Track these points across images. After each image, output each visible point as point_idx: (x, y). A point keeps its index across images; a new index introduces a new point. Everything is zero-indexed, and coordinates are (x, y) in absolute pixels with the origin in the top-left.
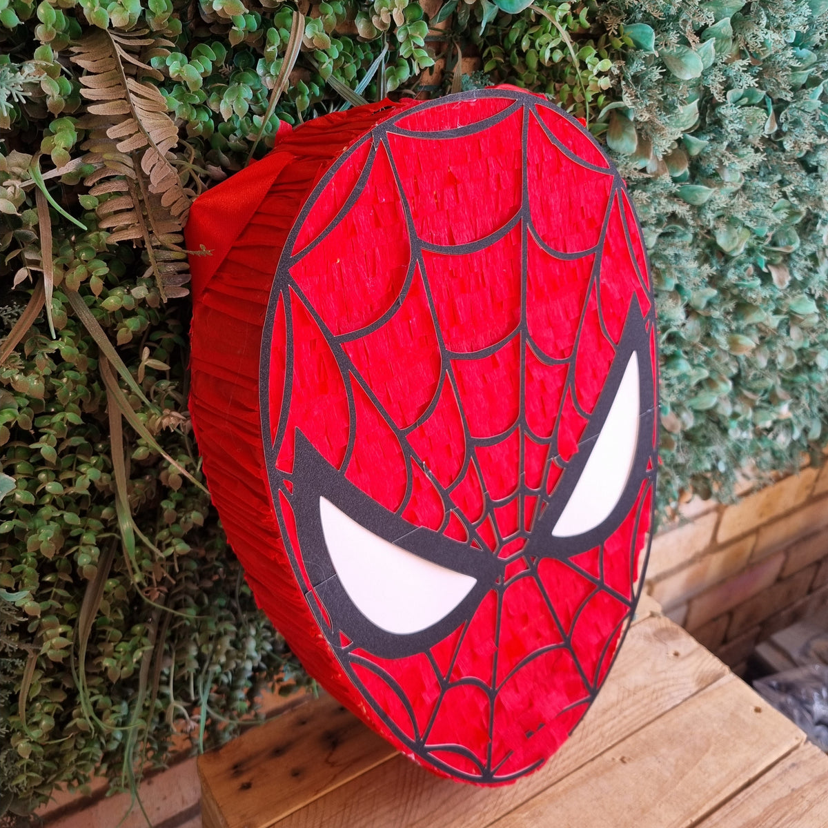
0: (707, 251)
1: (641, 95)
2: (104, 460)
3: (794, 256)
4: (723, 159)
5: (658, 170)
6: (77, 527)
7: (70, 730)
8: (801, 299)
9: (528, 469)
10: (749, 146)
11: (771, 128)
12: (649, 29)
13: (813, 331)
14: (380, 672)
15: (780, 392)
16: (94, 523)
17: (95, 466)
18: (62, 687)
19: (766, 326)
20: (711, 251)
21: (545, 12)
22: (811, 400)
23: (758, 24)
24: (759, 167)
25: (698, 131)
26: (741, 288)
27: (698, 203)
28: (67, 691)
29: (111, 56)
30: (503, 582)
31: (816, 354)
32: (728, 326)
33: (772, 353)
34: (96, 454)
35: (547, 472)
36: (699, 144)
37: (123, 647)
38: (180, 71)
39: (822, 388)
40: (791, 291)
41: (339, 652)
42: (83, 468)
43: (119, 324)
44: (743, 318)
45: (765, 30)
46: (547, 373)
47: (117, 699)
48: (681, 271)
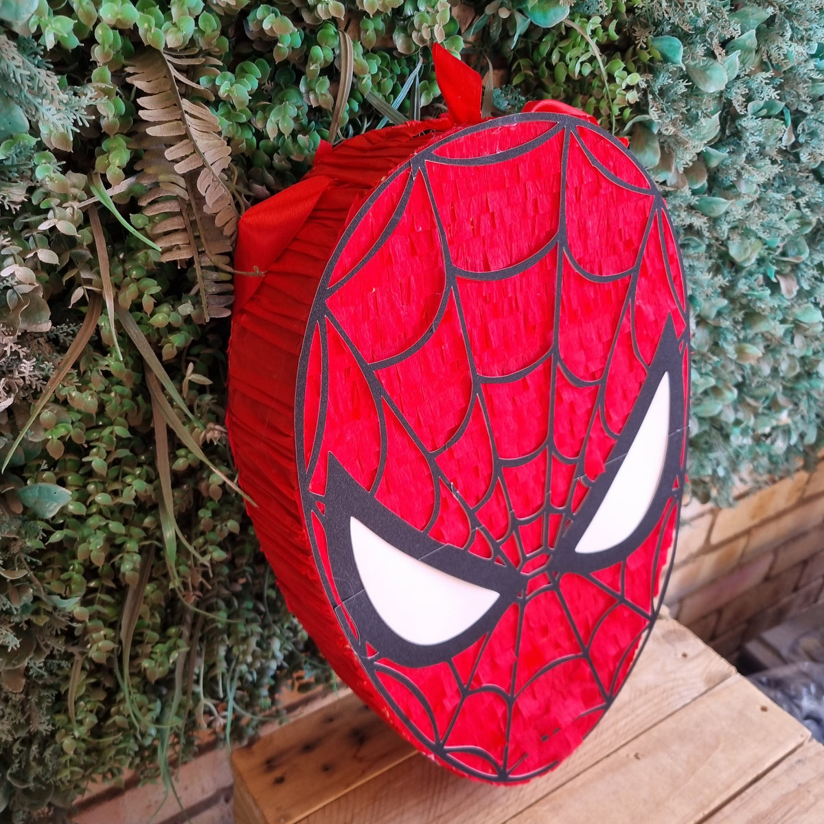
0: (720, 262)
1: (667, 109)
2: (147, 471)
3: (803, 266)
4: (743, 172)
5: (678, 182)
6: (121, 535)
7: (110, 727)
8: (807, 308)
9: (554, 488)
10: (767, 158)
11: (789, 139)
12: (677, 42)
13: (817, 339)
14: (403, 679)
15: (782, 399)
16: (137, 532)
17: (139, 476)
18: (102, 685)
19: (772, 335)
20: (724, 262)
21: (576, 25)
22: (810, 406)
23: (782, 36)
24: (774, 178)
25: (717, 144)
26: (749, 298)
27: (713, 215)
28: (107, 690)
29: (165, 77)
30: (525, 596)
31: (818, 362)
32: (737, 335)
33: (776, 360)
34: (140, 465)
35: (573, 491)
36: (718, 156)
37: (160, 648)
38: (229, 91)
39: (820, 395)
40: (798, 300)
41: (365, 662)
42: (128, 480)
43: (163, 339)
44: (750, 327)
45: (790, 43)
46: (577, 395)
47: (153, 697)
48: (695, 282)
